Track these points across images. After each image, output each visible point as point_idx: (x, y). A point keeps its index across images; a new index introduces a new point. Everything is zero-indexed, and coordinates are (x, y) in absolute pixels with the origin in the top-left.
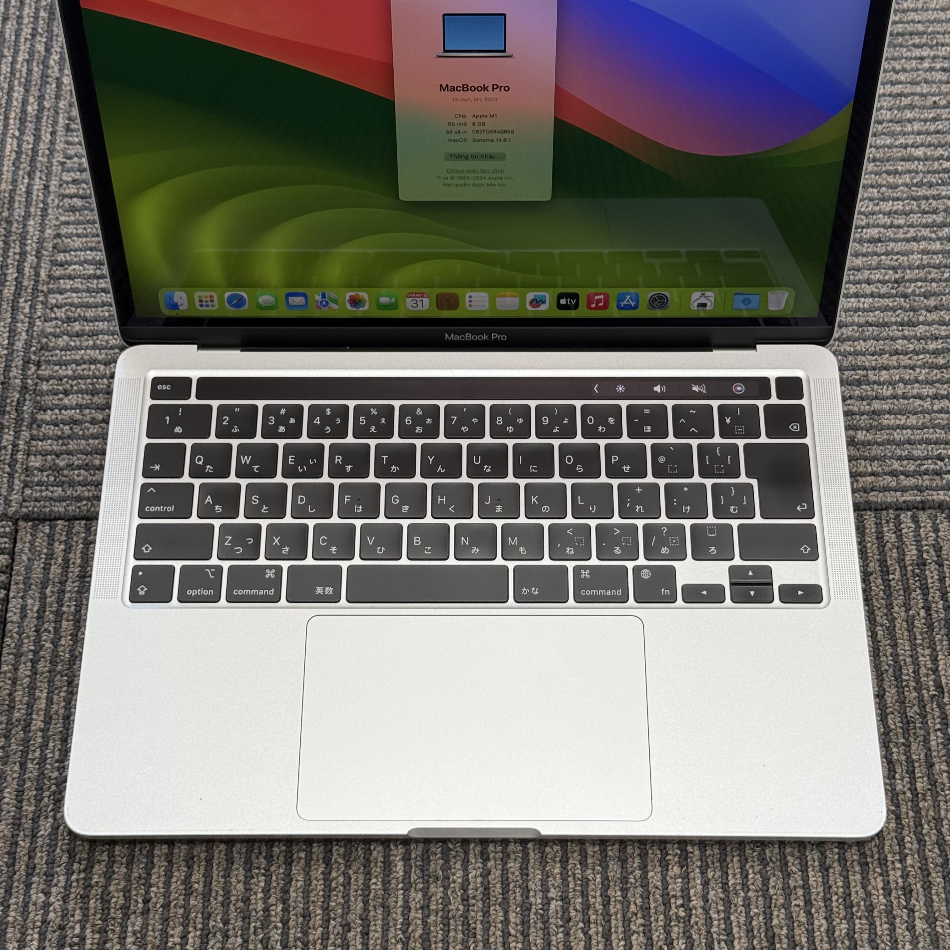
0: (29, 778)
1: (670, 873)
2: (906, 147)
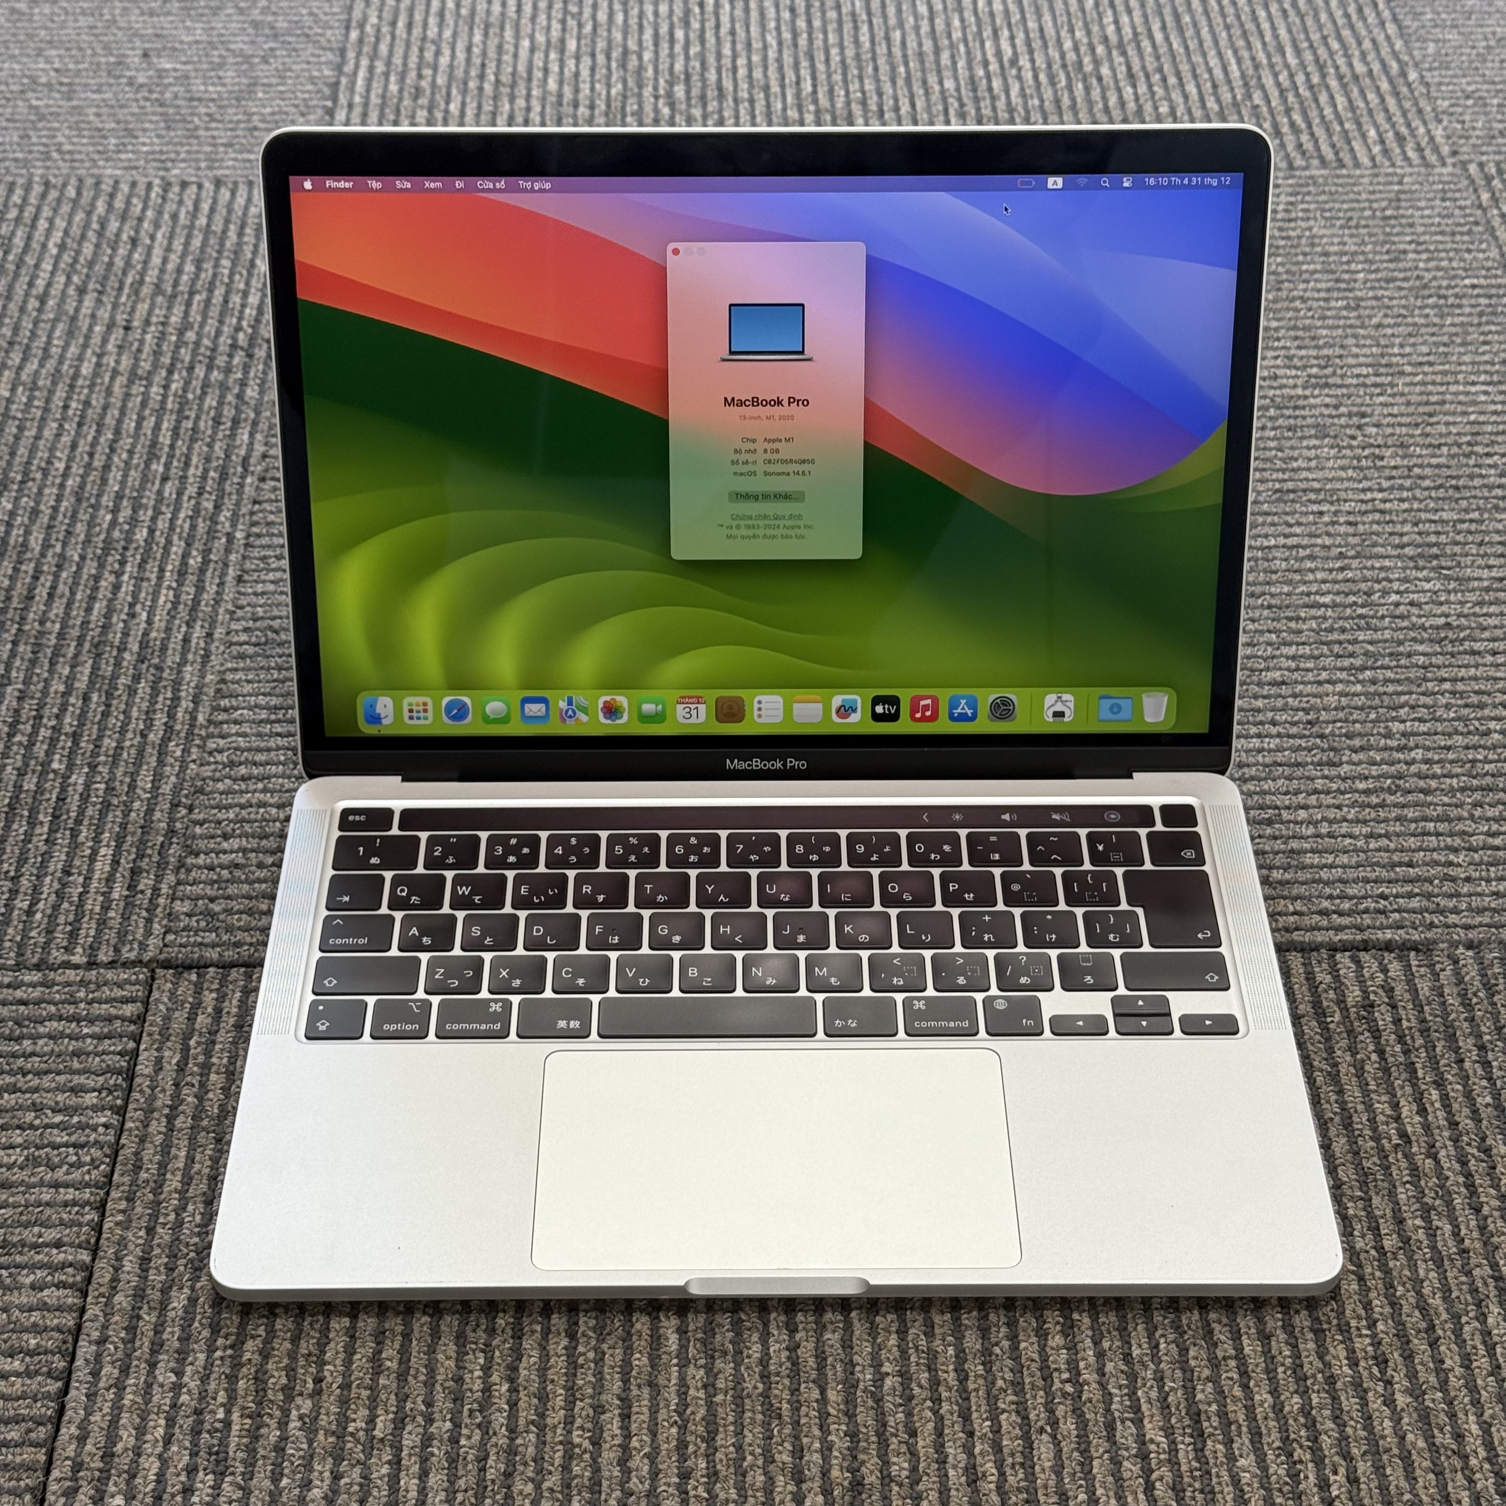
0: (159, 1245)
1: (1050, 1343)
2: (1309, 594)
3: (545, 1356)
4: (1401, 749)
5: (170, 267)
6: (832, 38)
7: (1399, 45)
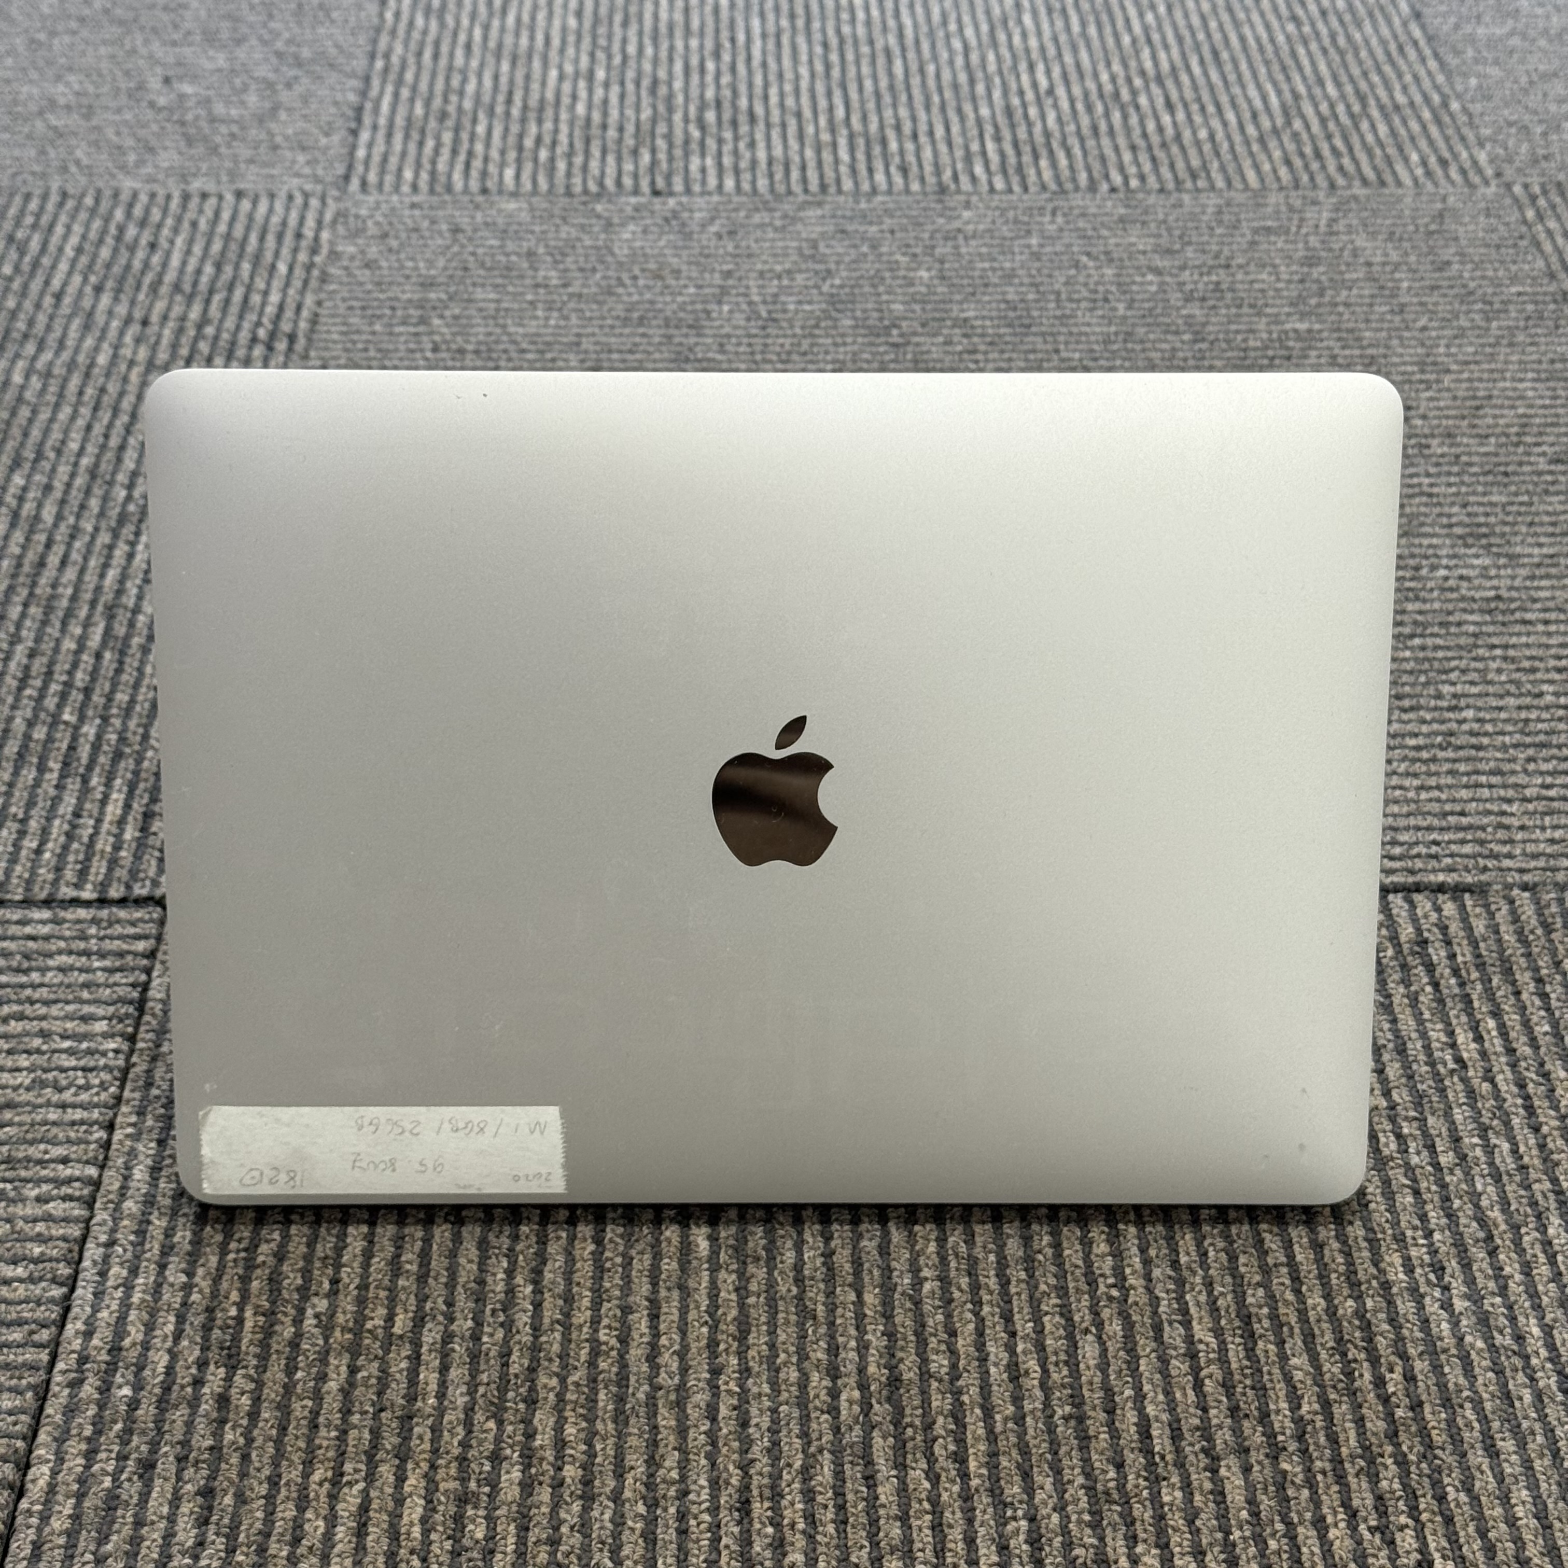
3: (571, 1260)
4: (1451, 709)
5: (190, 268)
6: (865, 70)
7: (1440, 79)
